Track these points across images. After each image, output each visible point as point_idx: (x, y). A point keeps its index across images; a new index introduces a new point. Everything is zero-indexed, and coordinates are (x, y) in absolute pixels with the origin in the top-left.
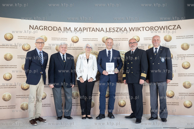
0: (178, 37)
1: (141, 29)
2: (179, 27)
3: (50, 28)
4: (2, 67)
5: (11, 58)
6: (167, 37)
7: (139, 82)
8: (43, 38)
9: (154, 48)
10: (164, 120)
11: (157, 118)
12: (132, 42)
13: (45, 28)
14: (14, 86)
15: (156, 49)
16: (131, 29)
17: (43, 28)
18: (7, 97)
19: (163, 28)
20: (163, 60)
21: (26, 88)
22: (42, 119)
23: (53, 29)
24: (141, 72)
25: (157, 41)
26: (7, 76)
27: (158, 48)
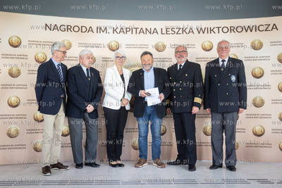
0: (273, 44)
1: (216, 30)
2: (275, 27)
3: (76, 29)
4: (5, 86)
5: (19, 73)
6: (256, 43)
7: (192, 110)
8: (66, 43)
9: (220, 60)
10: (231, 168)
11: (221, 166)
12: (180, 51)
13: (69, 28)
14: (23, 116)
15: (223, 61)
16: (200, 31)
17: (66, 27)
18: (13, 131)
19: (250, 29)
20: (233, 78)
21: (40, 118)
22: (62, 165)
23: (80, 29)
24: (194, 95)
25: (224, 49)
26: (13, 100)
27: (227, 60)
